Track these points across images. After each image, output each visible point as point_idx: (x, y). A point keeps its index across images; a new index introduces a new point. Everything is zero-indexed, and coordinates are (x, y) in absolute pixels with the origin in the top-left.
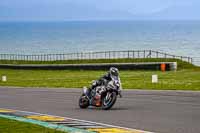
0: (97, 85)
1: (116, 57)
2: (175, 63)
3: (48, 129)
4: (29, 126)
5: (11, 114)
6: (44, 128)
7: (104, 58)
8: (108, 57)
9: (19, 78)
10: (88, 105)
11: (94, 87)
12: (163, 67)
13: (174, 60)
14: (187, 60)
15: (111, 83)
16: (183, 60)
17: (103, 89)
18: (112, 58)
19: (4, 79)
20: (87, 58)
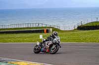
2: (51, 29)
7: (16, 27)
8: (18, 27)
10: (40, 51)
12: (45, 31)
13: (50, 27)
14: (57, 27)
15: (55, 39)
16: (55, 27)
17: (50, 43)
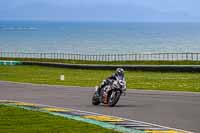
0: (105, 85)
1: (174, 59)
3: (105, 129)
4: (87, 125)
5: (68, 113)
6: (102, 128)
9: (77, 78)
11: (103, 86)
18: (170, 59)
19: (62, 78)
20: (145, 59)
